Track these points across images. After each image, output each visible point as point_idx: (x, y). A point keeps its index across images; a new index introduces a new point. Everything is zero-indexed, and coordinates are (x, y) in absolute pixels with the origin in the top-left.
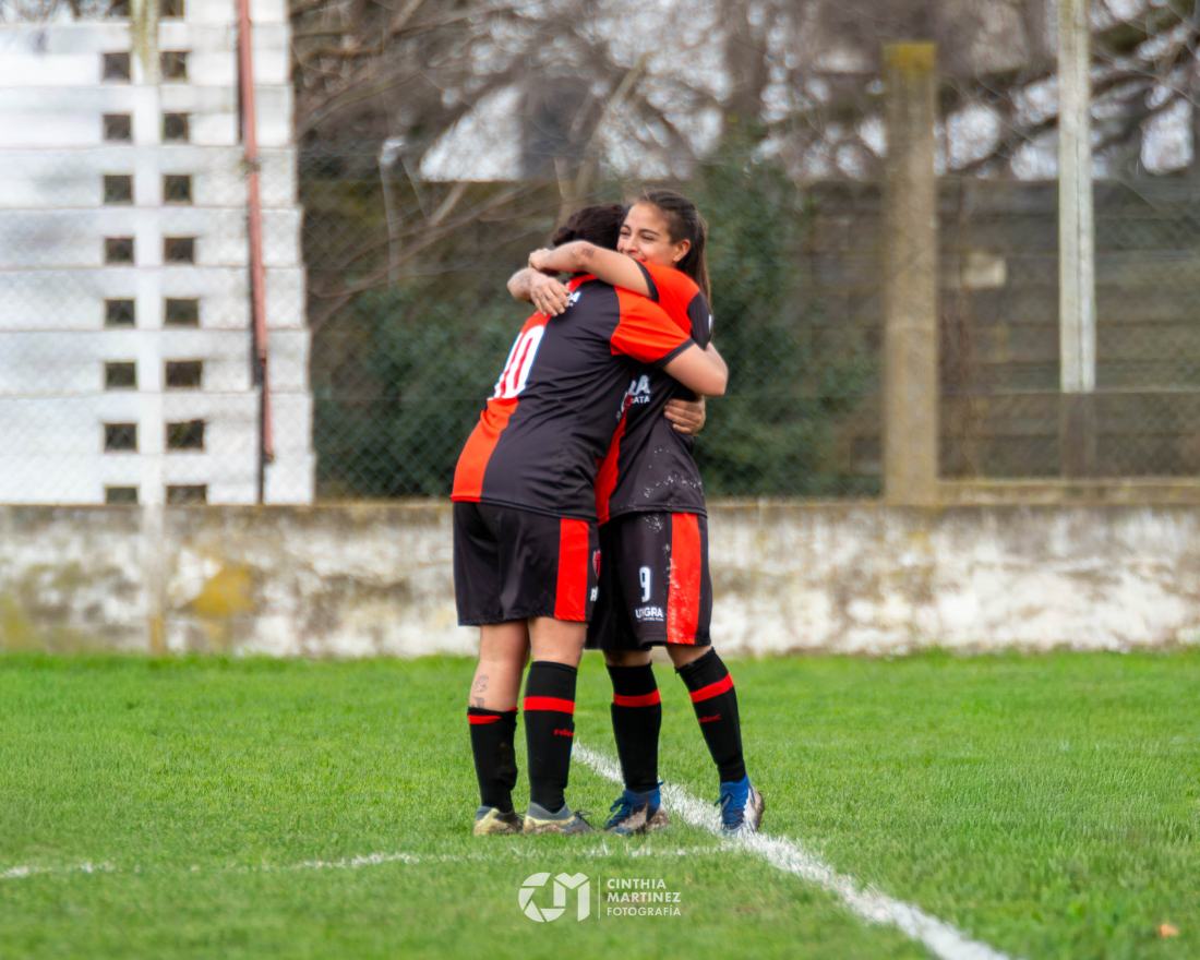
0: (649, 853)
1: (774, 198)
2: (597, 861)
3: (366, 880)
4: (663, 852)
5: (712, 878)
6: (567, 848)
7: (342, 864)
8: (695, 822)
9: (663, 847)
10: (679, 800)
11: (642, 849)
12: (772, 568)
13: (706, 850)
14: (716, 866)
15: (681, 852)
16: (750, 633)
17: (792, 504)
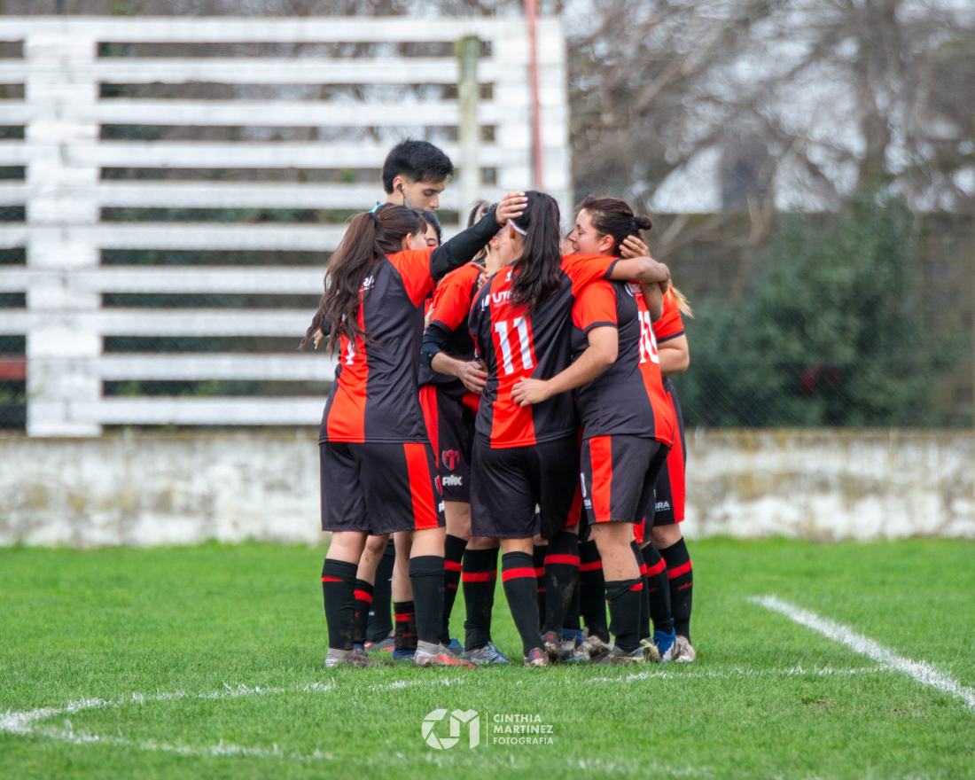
0: (830, 672)
1: (899, 224)
2: (795, 677)
3: (638, 689)
4: (840, 671)
5: (875, 689)
6: (774, 669)
7: (619, 679)
8: (860, 651)
9: (840, 668)
10: (847, 636)
11: (826, 669)
12: (900, 478)
13: (870, 670)
14: (877, 681)
15: (852, 671)
16: (884, 523)
17: (912, 434)
